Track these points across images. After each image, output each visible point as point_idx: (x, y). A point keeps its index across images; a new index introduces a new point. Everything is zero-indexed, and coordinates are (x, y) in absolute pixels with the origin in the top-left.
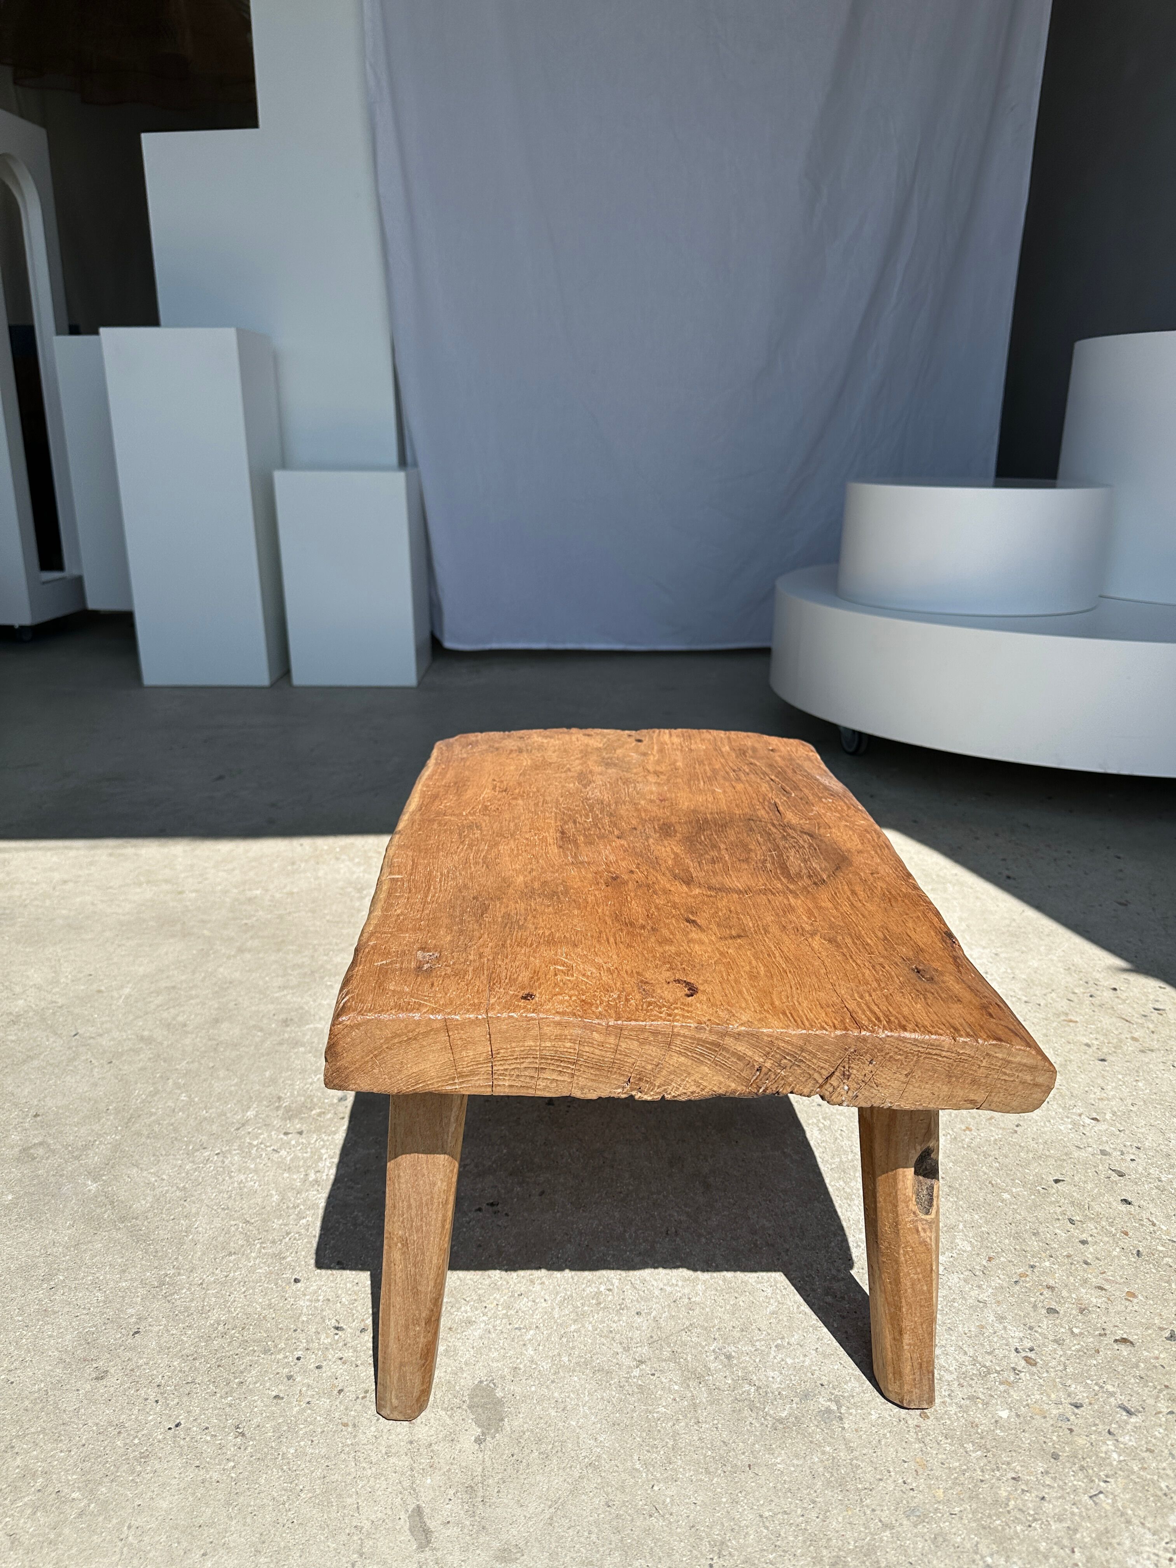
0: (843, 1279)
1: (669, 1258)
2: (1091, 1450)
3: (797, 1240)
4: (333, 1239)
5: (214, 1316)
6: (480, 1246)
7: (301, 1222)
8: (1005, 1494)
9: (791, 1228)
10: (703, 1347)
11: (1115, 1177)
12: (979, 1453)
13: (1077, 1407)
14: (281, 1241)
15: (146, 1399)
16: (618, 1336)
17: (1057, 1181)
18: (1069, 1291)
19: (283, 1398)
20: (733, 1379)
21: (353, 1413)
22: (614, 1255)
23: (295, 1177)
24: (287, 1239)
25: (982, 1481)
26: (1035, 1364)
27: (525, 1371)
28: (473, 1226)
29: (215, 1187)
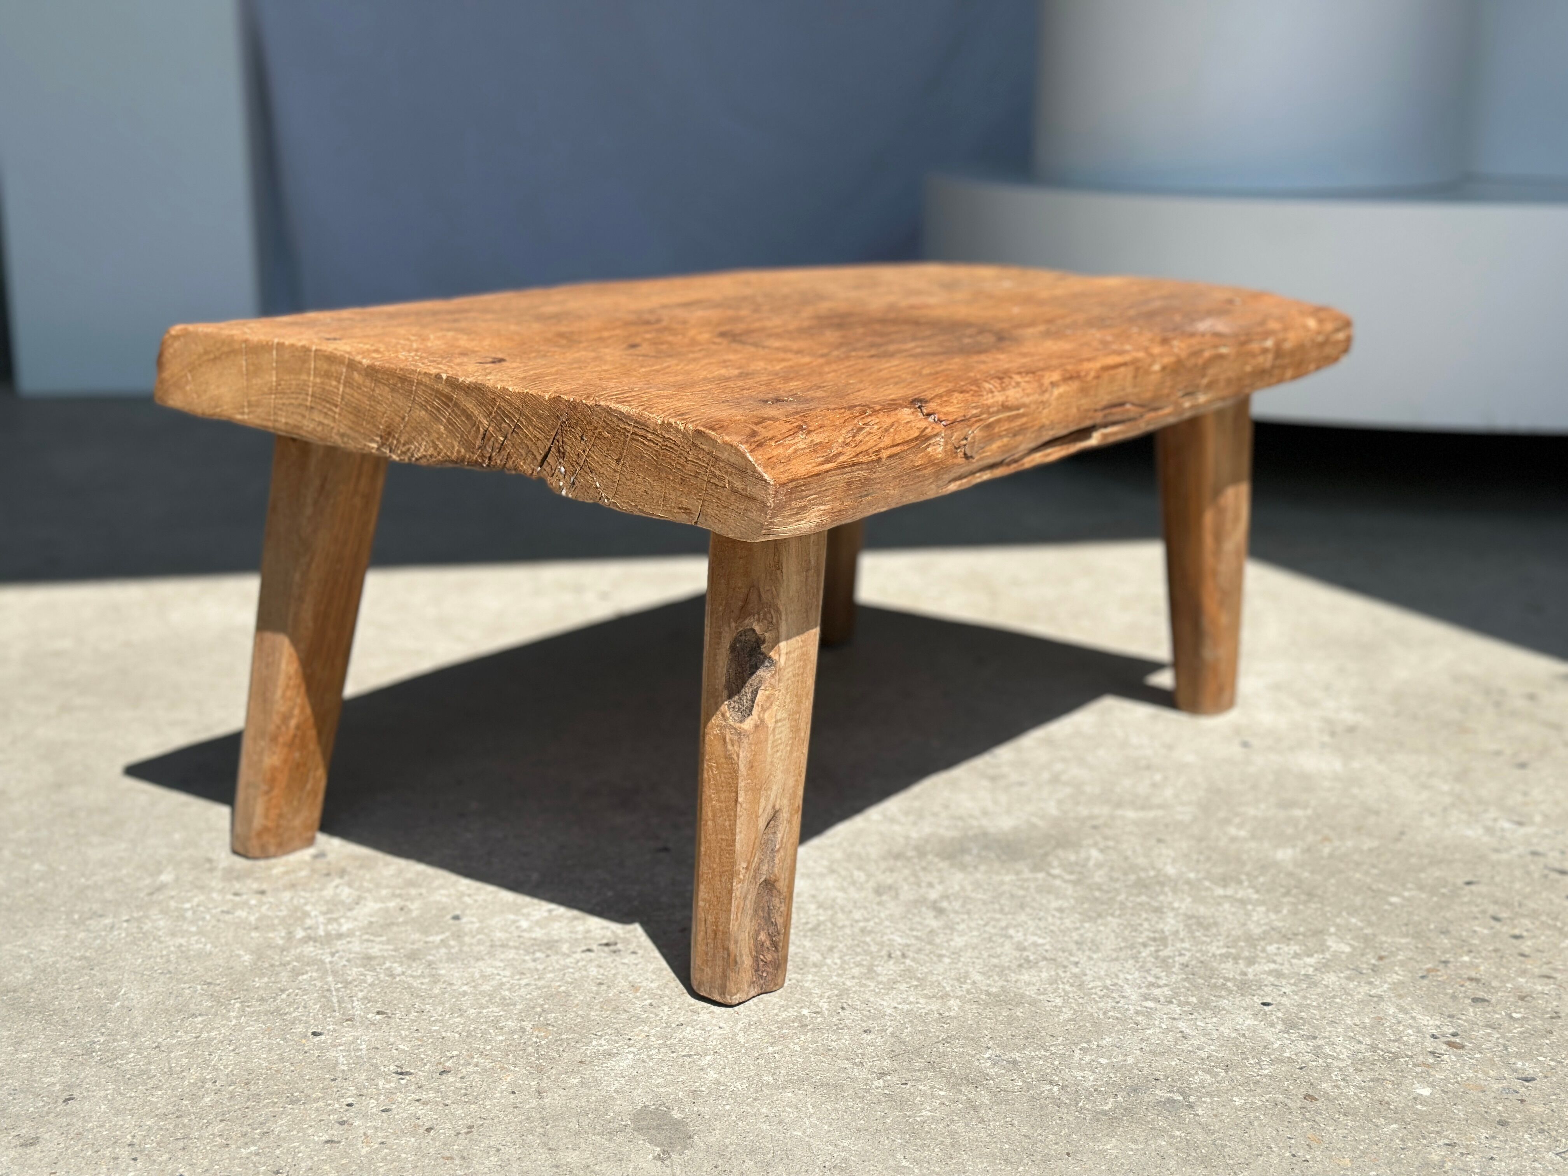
0: (1166, 985)
1: (899, 979)
2: (1553, 1116)
3: (1087, 953)
4: (361, 991)
5: (193, 1076)
6: (601, 984)
7: (300, 978)
8: (1436, 1158)
9: (1077, 943)
10: (972, 1056)
11: (1555, 876)
12: (1395, 1126)
13: (1527, 1081)
14: (275, 999)
15: (116, 1159)
16: (842, 1053)
17: (1469, 883)
18: (1502, 981)
19: (339, 1142)
20: (1024, 1082)
21: (456, 1147)
22: (814, 981)
23: (271, 935)
24: (284, 996)
25: (1403, 1149)
26: (1463, 1047)
27: (710, 1094)
28: (584, 966)
29: (139, 953)
